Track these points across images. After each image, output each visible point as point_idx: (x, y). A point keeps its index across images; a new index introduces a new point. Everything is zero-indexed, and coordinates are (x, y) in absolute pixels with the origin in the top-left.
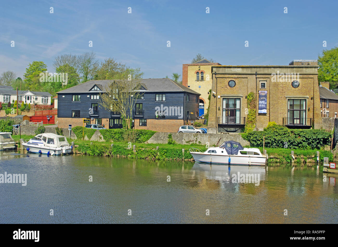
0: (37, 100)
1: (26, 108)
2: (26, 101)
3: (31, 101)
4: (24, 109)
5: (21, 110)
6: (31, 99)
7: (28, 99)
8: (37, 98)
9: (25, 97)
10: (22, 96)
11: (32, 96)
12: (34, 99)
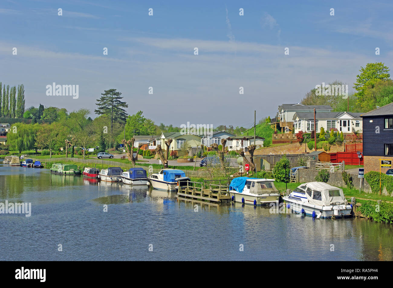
0: (358, 126)
1: (336, 139)
2: (341, 128)
3: (349, 128)
4: (334, 141)
5: (329, 143)
6: (349, 125)
7: (345, 125)
8: (358, 124)
9: (339, 122)
10: (335, 121)
11: (350, 121)
12: (353, 124)
